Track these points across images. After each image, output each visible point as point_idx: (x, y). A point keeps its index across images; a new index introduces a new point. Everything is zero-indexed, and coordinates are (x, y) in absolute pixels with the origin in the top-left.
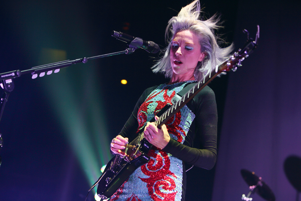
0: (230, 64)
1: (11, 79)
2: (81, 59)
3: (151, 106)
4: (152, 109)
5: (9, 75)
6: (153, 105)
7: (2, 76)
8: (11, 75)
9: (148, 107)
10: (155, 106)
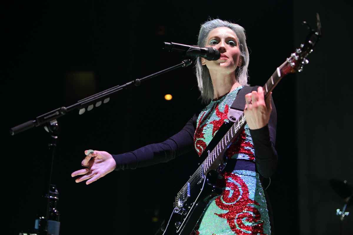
0: (293, 64)
1: (56, 120)
2: (132, 82)
3: (206, 130)
4: (209, 132)
5: (53, 115)
6: (208, 128)
7: (45, 118)
8: (55, 114)
9: (203, 132)
10: (210, 128)
